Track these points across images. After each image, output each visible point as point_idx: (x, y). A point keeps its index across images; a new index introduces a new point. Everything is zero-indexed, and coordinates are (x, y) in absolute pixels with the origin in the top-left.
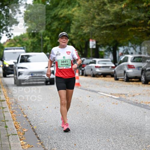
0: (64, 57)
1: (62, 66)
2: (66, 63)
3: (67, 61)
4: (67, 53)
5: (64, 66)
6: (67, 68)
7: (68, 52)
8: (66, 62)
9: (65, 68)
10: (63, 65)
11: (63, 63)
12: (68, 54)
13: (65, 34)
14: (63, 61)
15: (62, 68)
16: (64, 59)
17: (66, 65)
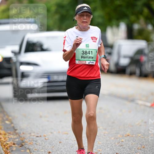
0: (87, 46)
1: (82, 59)
2: (91, 55)
3: (92, 52)
4: (93, 39)
5: (87, 59)
6: (90, 64)
7: (94, 37)
8: (89, 53)
9: (87, 63)
10: (85, 58)
11: (84, 55)
12: (94, 41)
13: (86, 8)
14: (86, 52)
15: (83, 62)
16: (88, 48)
17: (90, 58)
